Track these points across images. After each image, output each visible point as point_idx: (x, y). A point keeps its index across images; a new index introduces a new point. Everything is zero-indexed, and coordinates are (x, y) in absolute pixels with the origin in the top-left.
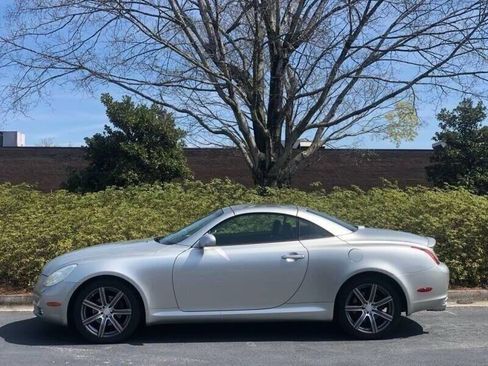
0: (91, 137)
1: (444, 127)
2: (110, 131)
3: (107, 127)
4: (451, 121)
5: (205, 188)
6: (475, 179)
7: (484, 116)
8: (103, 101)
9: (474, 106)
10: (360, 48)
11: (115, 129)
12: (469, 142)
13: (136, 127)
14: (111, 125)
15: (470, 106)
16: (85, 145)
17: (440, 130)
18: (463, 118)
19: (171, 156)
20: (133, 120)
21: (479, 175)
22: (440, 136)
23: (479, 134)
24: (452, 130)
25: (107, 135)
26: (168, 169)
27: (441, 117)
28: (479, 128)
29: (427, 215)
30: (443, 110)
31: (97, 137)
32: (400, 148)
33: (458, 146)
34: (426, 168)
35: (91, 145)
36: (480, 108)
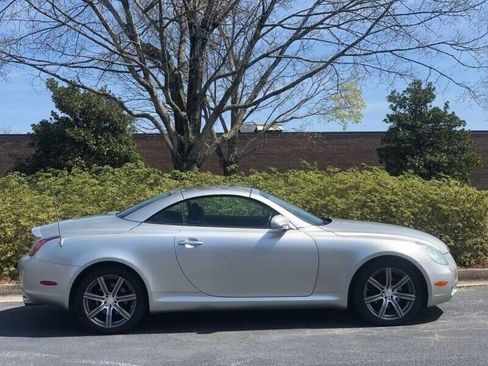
0: (37, 123)
1: (394, 109)
2: (56, 118)
3: (53, 113)
4: (401, 103)
5: (113, 173)
6: (424, 161)
7: (434, 97)
8: (48, 87)
9: (424, 87)
10: (274, 26)
11: (61, 115)
12: (419, 123)
13: (83, 113)
14: (57, 111)
15: (419, 87)
16: (32, 132)
17: (391, 112)
18: (413, 99)
19: (120, 142)
20: (79, 105)
21: (428, 157)
22: (391, 118)
23: (429, 115)
24: (402, 111)
25: (54, 121)
26: (117, 154)
27: (391, 98)
28: (429, 109)
29: (333, 197)
30: (393, 92)
31: (44, 123)
32: (347, 131)
33: (408, 127)
34: (377, 150)
35: (37, 131)
36: (430, 89)
